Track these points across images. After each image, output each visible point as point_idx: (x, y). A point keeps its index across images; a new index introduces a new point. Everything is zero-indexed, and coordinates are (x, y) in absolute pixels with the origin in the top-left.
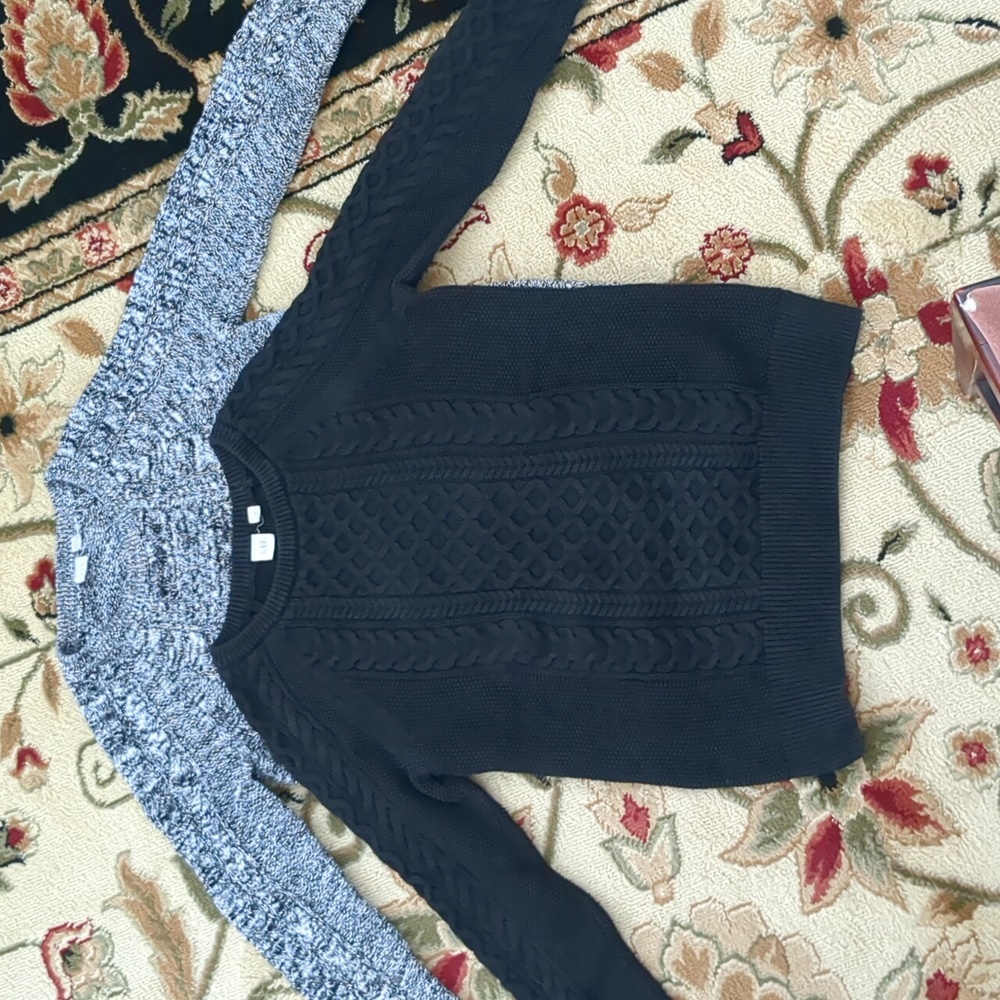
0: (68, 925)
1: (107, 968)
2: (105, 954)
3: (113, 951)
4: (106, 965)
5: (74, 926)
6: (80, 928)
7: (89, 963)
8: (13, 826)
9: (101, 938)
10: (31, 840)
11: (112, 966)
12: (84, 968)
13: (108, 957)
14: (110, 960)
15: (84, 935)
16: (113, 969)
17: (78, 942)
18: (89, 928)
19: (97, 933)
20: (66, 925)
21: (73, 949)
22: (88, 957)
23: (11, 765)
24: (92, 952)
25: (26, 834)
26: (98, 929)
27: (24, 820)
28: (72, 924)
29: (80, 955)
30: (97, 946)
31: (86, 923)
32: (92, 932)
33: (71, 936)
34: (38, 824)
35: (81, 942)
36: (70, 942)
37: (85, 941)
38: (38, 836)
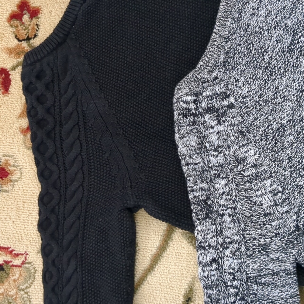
0: (10, 249)
1: (22, 293)
2: (26, 281)
3: (32, 283)
4: (23, 290)
5: (14, 252)
6: (17, 255)
7: (11, 282)
8: (4, 166)
9: (28, 270)
10: (11, 181)
11: (27, 293)
12: (6, 284)
13: (26, 285)
14: (27, 288)
15: (17, 261)
16: (26, 295)
17: (11, 264)
18: (23, 259)
19: (27, 265)
20: (8, 248)
21: (5, 267)
22: (12, 278)
23: (23, 124)
24: (17, 276)
25: (10, 176)
26: (29, 263)
27: (14, 166)
28: (13, 250)
29: (8, 274)
30: (23, 274)
31: (23, 254)
32: (23, 263)
33: (8, 258)
34: (21, 173)
35: (13, 266)
36: (4, 261)
37: (16, 266)
38: (17, 181)
